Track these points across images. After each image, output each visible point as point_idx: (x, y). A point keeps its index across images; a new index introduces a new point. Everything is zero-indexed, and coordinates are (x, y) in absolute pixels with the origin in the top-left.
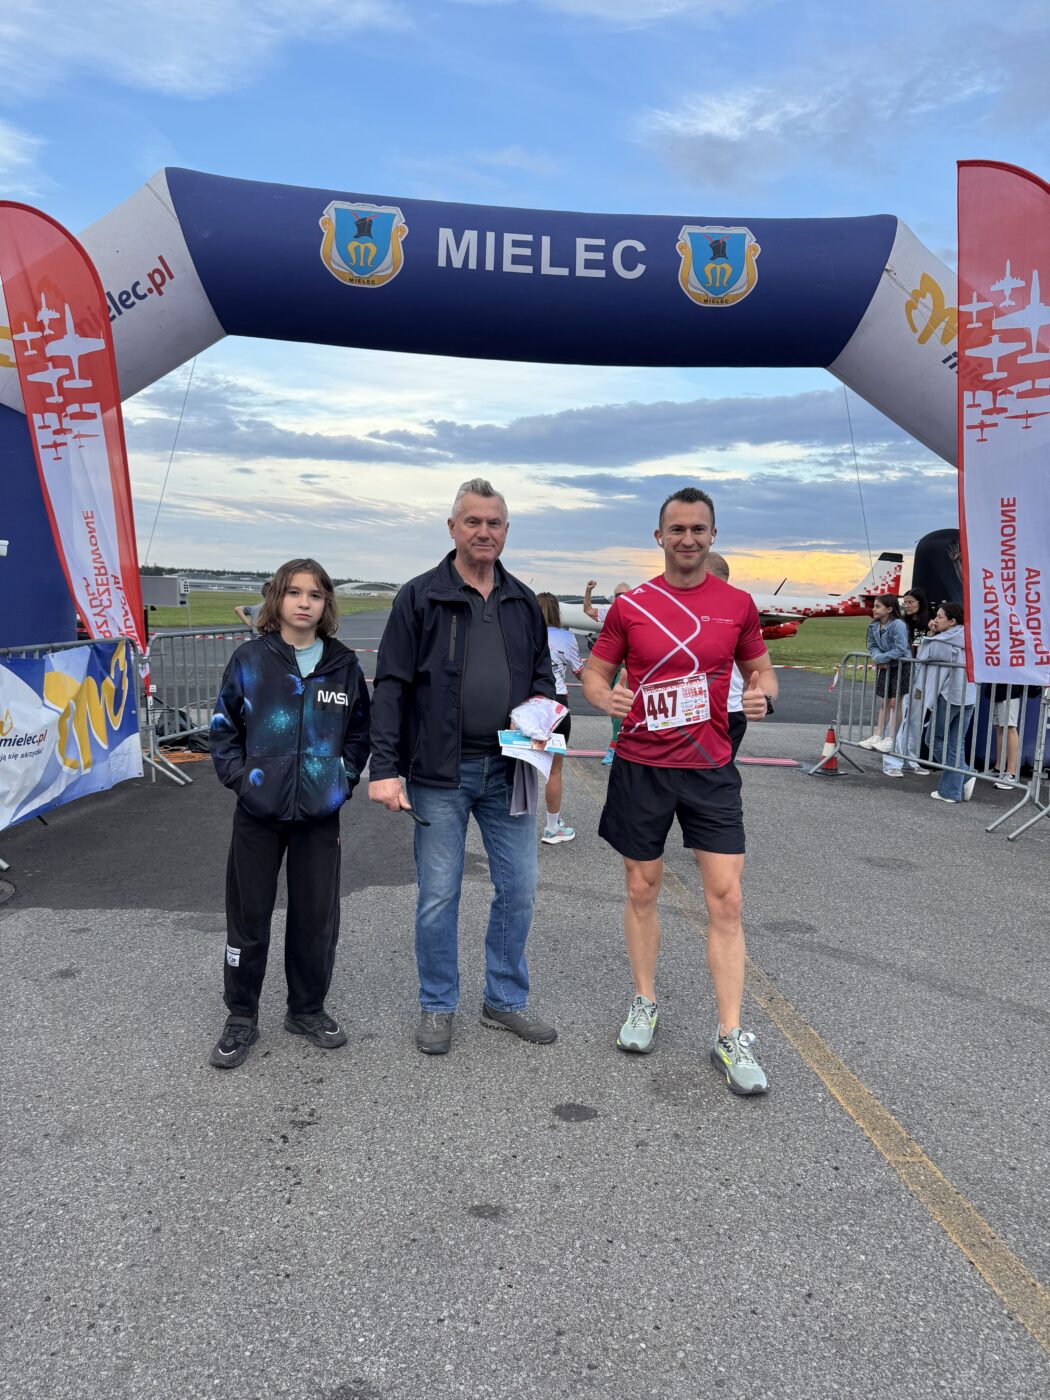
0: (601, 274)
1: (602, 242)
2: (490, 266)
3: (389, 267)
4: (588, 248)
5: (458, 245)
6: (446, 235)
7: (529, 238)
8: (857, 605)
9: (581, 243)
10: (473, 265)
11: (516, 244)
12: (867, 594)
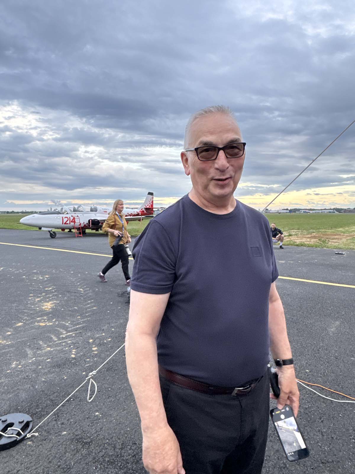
8: (143, 211)
12: (145, 207)
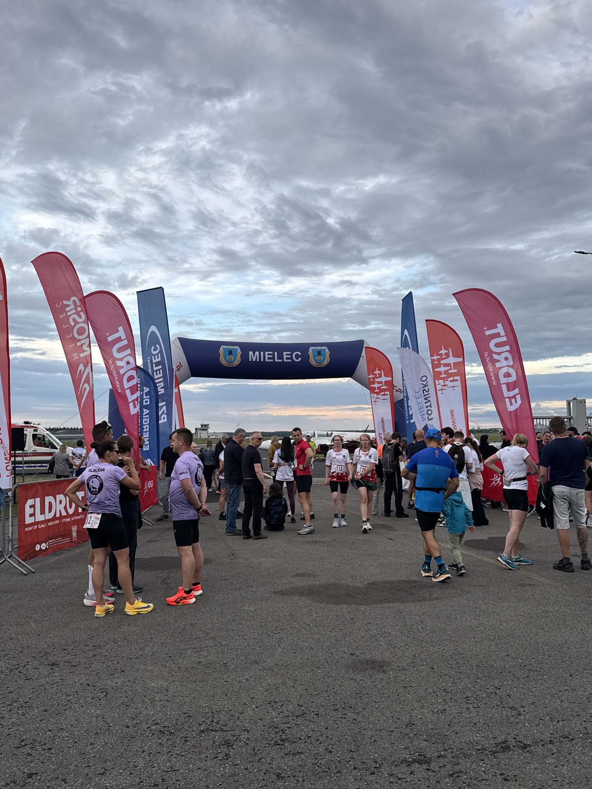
0: (290, 361)
1: (290, 353)
2: (262, 360)
3: (237, 361)
4: (286, 355)
5: (254, 355)
6: (251, 353)
7: (272, 353)
9: (285, 353)
10: (258, 360)
11: (268, 354)
